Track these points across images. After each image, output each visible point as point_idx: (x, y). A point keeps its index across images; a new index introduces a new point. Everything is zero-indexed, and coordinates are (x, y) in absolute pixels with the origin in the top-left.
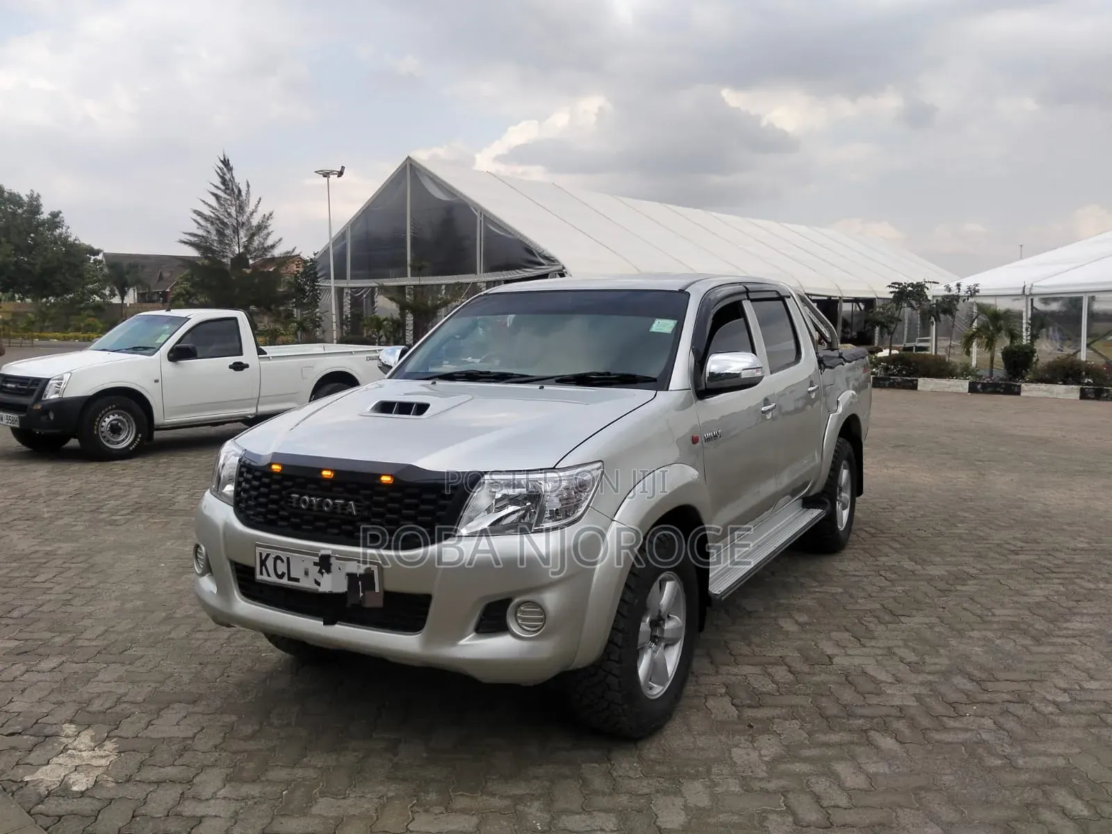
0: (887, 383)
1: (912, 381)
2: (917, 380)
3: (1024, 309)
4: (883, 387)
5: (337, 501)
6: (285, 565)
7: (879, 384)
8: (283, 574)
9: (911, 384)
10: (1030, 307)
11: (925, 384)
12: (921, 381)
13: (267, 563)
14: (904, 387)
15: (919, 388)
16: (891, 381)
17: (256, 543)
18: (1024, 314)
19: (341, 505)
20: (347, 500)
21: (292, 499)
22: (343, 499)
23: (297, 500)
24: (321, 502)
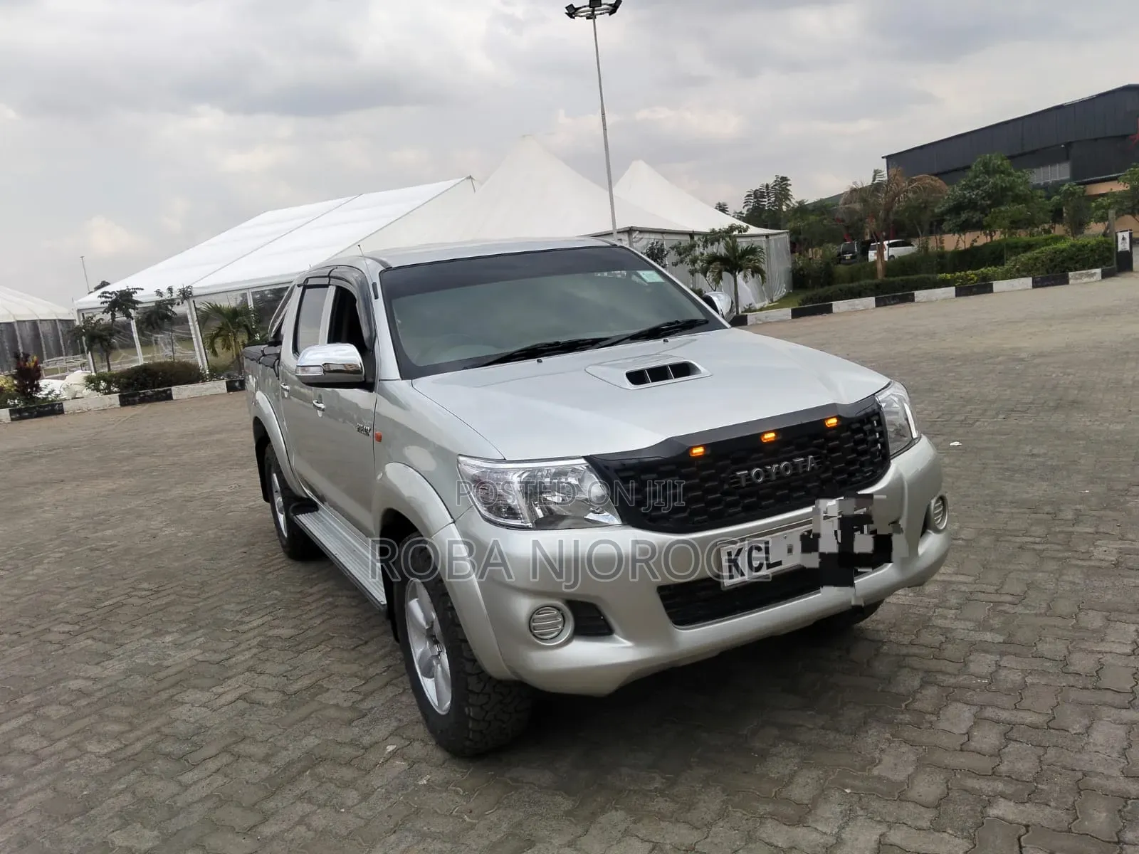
0: (137, 399)
1: (165, 392)
2: (170, 390)
3: (188, 311)
4: (134, 403)
5: (795, 461)
7: (128, 401)
9: (164, 395)
10: (193, 309)
11: (178, 391)
12: (175, 389)
14: (158, 400)
15: (174, 397)
16: (142, 396)
18: (189, 317)
19: (802, 462)
20: (805, 456)
21: (739, 477)
22: (800, 457)
23: (746, 476)
24: (778, 468)
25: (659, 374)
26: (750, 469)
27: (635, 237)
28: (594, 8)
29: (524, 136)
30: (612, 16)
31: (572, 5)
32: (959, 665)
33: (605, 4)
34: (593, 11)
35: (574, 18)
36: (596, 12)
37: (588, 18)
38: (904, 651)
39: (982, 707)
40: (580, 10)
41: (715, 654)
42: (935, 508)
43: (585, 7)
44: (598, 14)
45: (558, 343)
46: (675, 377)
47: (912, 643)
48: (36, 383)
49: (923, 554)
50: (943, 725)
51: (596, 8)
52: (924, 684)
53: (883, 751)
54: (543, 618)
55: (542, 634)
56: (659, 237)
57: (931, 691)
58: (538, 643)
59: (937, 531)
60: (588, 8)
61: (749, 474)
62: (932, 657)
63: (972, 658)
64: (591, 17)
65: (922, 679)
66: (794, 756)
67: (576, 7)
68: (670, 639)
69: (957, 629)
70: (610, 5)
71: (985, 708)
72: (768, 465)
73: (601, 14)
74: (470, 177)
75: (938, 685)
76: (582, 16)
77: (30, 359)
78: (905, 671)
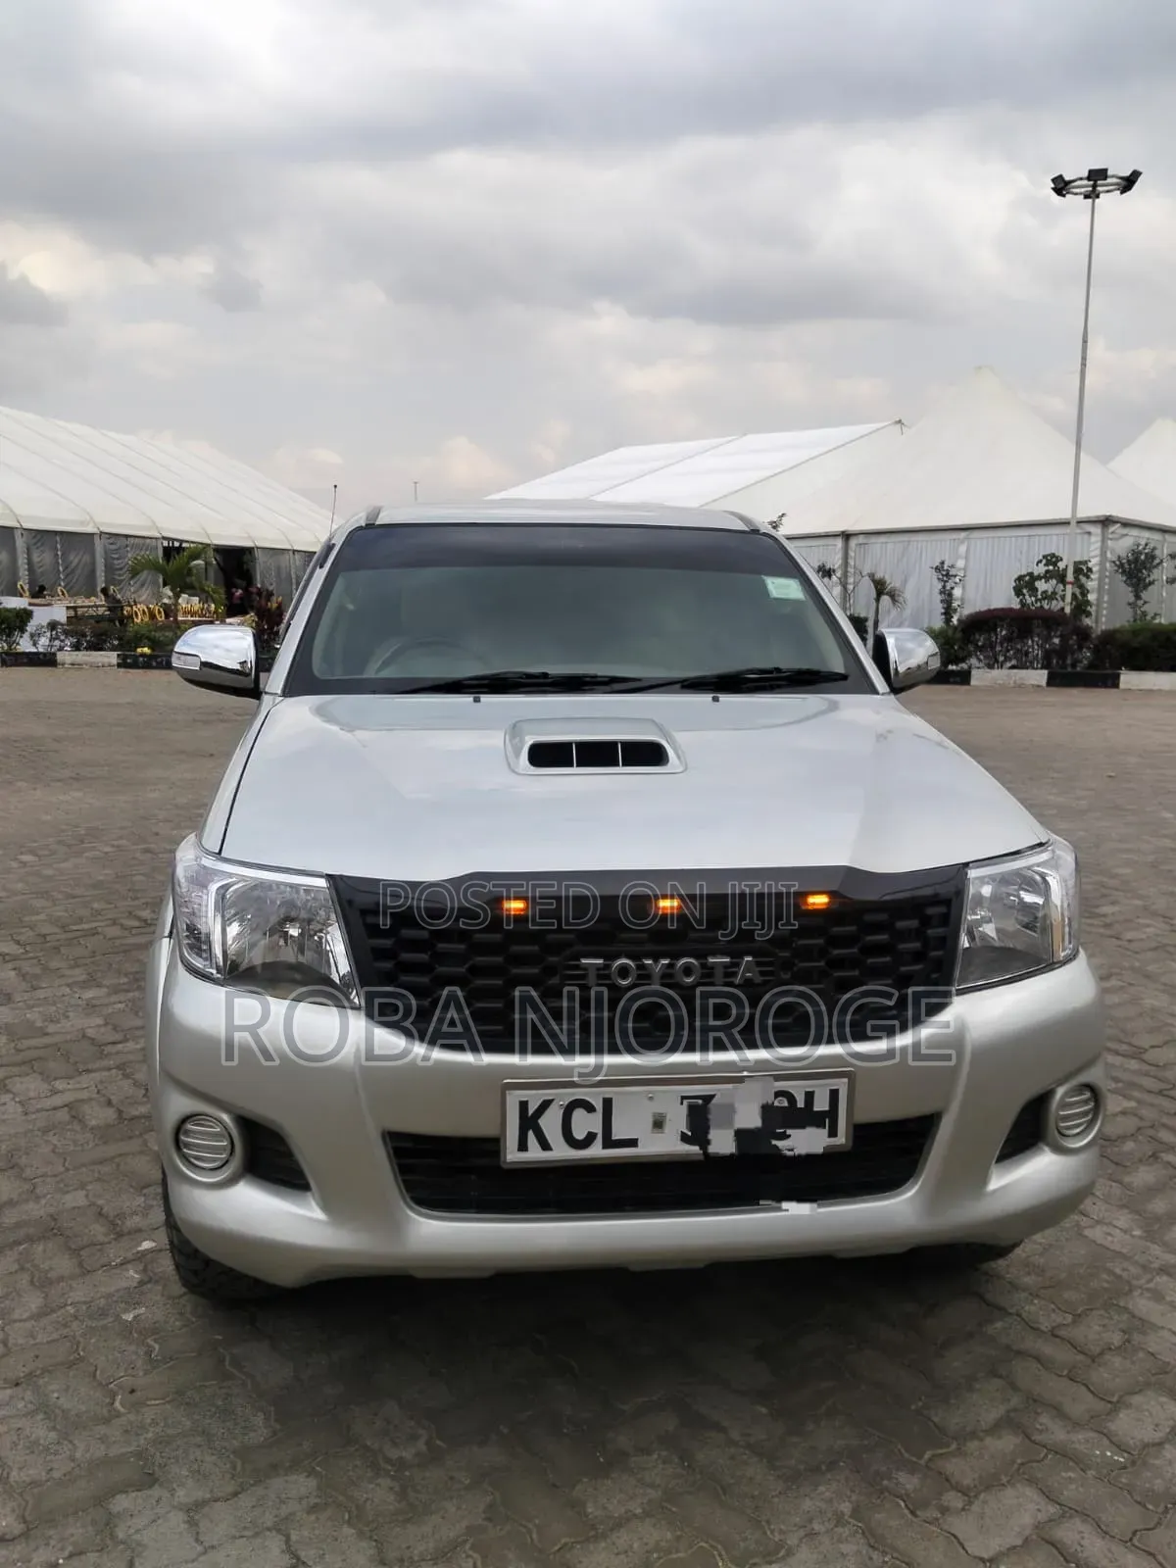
5: (711, 960)
6: (598, 1117)
8: (590, 1138)
13: (543, 1122)
17: (501, 1084)
19: (726, 966)
20: (737, 955)
21: (586, 968)
22: (724, 954)
23: (598, 968)
24: (671, 966)
25: (597, 754)
26: (611, 957)
27: (1113, 533)
28: (1095, 181)
29: (980, 368)
30: (1124, 195)
31: (1061, 176)
32: (1100, 1406)
33: (1113, 176)
34: (1094, 186)
35: (1064, 196)
36: (1099, 189)
37: (1087, 197)
38: (1031, 1343)
39: (1068, 1511)
40: (1073, 184)
41: (486, 1274)
42: (1064, 1105)
43: (1081, 179)
44: (1103, 192)
45: (545, 675)
46: (623, 765)
47: (1053, 1334)
48: (275, 629)
49: (995, 1191)
50: (961, 1526)
51: (1099, 182)
52: (1008, 1423)
53: (812, 1535)
54: (200, 1133)
55: (198, 1158)
56: (1157, 536)
57: (1007, 1443)
58: (183, 1171)
59: (1059, 1150)
60: (1085, 182)
61: (607, 967)
62: (1065, 1373)
63: (1136, 1399)
64: (1092, 195)
65: (1008, 1411)
66: (659, 1486)
67: (1067, 178)
68: (396, 1227)
69: (1163, 1328)
70: (1121, 178)
71: (1071, 1517)
72: (647, 957)
73: (1108, 191)
74: (900, 421)
75: (1028, 1437)
76: (1076, 194)
77: (274, 598)
78: (997, 1382)
